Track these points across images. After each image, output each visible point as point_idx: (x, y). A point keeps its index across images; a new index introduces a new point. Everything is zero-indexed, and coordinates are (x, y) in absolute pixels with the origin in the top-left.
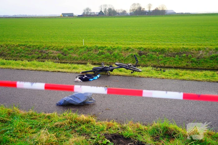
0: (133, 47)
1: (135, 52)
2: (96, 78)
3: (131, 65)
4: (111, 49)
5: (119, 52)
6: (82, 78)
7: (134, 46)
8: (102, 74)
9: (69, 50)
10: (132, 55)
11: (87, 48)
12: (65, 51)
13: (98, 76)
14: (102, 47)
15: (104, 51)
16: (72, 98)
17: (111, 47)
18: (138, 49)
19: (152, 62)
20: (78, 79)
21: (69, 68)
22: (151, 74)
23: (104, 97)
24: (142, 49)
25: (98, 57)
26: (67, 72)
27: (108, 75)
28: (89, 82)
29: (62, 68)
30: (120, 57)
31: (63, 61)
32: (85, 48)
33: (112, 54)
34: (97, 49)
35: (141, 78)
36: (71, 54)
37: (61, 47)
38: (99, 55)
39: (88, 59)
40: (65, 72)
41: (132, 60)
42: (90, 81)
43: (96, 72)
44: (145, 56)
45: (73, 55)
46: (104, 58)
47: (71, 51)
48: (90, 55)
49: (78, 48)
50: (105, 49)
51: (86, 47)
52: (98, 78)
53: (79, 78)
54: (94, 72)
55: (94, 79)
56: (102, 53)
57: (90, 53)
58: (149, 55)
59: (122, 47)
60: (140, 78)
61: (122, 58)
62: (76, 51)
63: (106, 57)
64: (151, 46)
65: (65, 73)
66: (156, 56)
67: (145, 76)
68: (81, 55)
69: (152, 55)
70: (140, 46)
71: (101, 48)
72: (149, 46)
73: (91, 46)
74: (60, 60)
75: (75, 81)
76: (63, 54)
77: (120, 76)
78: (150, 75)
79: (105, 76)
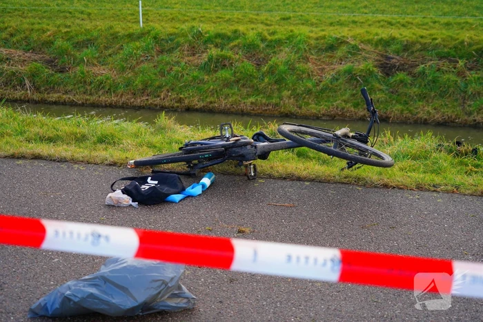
0: (354, 37)
1: (365, 59)
2: (196, 190)
3: (346, 136)
4: (259, 42)
5: (293, 56)
6: (137, 189)
7: (359, 31)
8: (224, 173)
9: (80, 45)
10: (349, 72)
11: (155, 38)
12: (63, 52)
13: (206, 181)
14: (218, 35)
15: (230, 53)
16: (95, 285)
17: (260, 35)
18: (376, 45)
19: (437, 103)
20: (118, 194)
21: (80, 139)
22: (433, 172)
23: (231, 281)
24: (393, 47)
25: (202, 81)
26: (74, 161)
27: (246, 175)
28: (167, 207)
29: (51, 140)
30: (300, 78)
31: (54, 97)
32: (149, 40)
33: (265, 69)
34: (198, 42)
35: (391, 192)
36: (89, 63)
37: (44, 31)
38: (209, 72)
39: (160, 87)
40: (62, 160)
41: (349, 93)
42: (172, 202)
43: (196, 162)
44: (409, 79)
45: (95, 70)
46: (227, 84)
47: (87, 53)
48: (168, 68)
49: (115, 37)
50: (232, 44)
51: (153, 33)
52: (206, 191)
53: (125, 191)
54: (188, 161)
55: (189, 196)
56: (221, 63)
57: (168, 63)
58: (423, 73)
59: (309, 38)
60: (385, 191)
61: (310, 84)
62: (107, 53)
63: (238, 82)
64: (433, 31)
65: (64, 166)
66: (453, 77)
67: (408, 181)
68: (132, 68)
69: (437, 74)
70: (384, 33)
71: (219, 40)
72: (424, 33)
73: (172, 30)
74: (37, 89)
75: (108, 201)
76: (50, 63)
77: (299, 179)
78: (429, 178)
79: (237, 178)
